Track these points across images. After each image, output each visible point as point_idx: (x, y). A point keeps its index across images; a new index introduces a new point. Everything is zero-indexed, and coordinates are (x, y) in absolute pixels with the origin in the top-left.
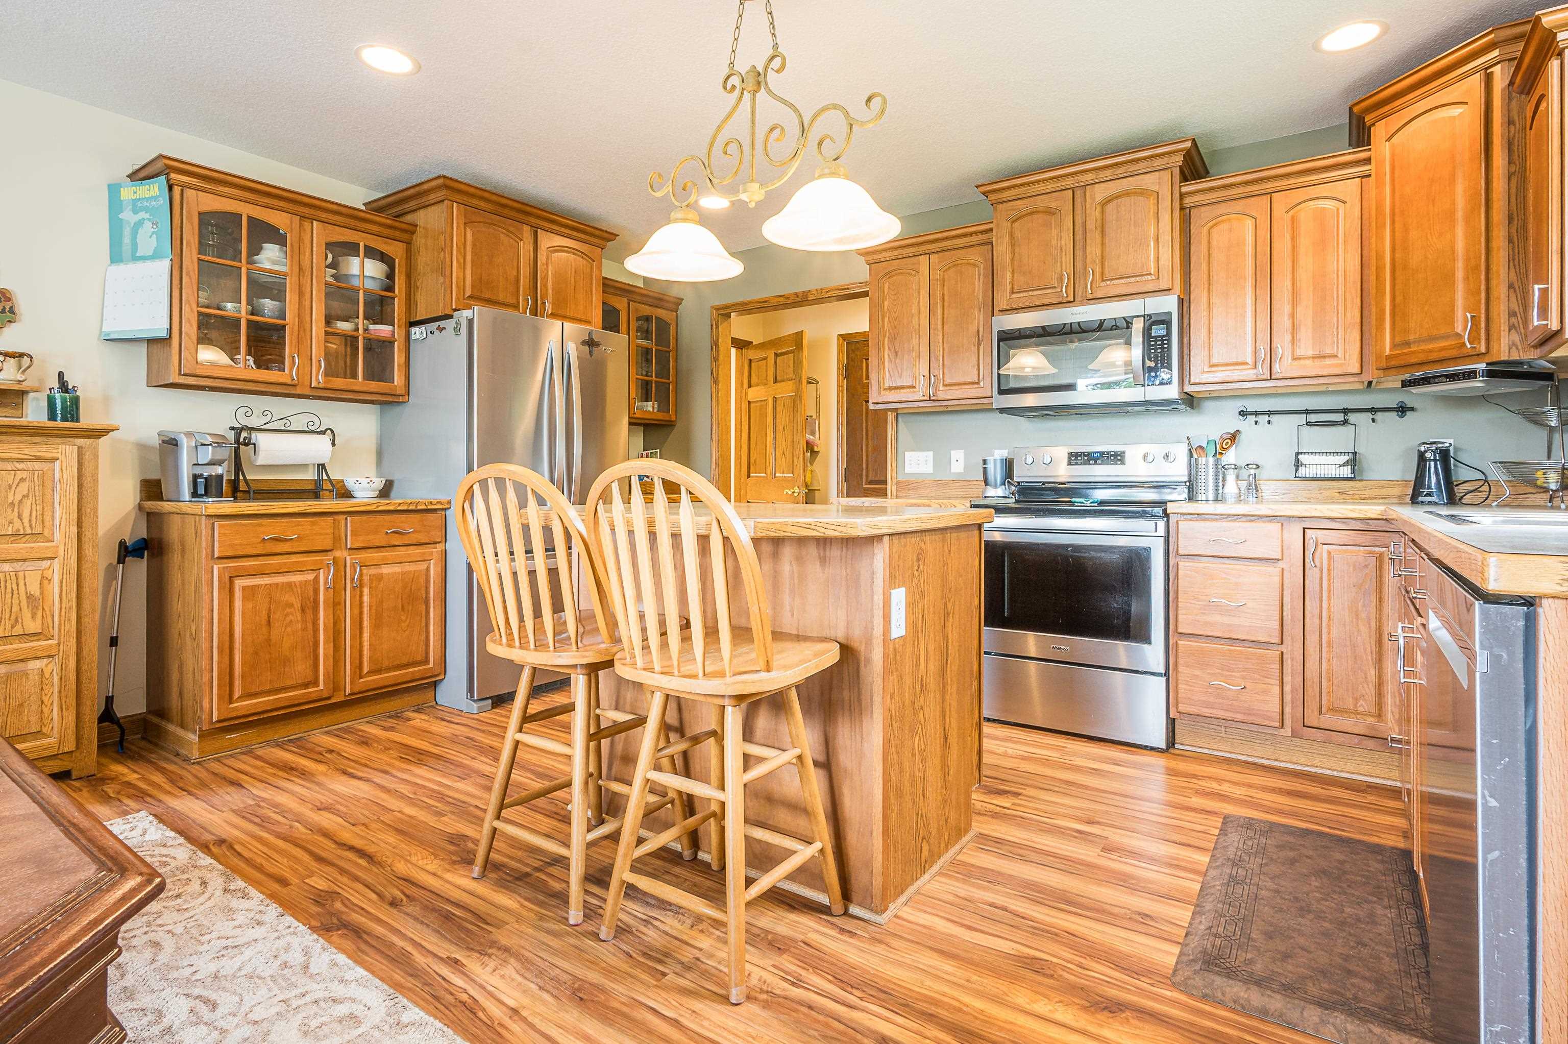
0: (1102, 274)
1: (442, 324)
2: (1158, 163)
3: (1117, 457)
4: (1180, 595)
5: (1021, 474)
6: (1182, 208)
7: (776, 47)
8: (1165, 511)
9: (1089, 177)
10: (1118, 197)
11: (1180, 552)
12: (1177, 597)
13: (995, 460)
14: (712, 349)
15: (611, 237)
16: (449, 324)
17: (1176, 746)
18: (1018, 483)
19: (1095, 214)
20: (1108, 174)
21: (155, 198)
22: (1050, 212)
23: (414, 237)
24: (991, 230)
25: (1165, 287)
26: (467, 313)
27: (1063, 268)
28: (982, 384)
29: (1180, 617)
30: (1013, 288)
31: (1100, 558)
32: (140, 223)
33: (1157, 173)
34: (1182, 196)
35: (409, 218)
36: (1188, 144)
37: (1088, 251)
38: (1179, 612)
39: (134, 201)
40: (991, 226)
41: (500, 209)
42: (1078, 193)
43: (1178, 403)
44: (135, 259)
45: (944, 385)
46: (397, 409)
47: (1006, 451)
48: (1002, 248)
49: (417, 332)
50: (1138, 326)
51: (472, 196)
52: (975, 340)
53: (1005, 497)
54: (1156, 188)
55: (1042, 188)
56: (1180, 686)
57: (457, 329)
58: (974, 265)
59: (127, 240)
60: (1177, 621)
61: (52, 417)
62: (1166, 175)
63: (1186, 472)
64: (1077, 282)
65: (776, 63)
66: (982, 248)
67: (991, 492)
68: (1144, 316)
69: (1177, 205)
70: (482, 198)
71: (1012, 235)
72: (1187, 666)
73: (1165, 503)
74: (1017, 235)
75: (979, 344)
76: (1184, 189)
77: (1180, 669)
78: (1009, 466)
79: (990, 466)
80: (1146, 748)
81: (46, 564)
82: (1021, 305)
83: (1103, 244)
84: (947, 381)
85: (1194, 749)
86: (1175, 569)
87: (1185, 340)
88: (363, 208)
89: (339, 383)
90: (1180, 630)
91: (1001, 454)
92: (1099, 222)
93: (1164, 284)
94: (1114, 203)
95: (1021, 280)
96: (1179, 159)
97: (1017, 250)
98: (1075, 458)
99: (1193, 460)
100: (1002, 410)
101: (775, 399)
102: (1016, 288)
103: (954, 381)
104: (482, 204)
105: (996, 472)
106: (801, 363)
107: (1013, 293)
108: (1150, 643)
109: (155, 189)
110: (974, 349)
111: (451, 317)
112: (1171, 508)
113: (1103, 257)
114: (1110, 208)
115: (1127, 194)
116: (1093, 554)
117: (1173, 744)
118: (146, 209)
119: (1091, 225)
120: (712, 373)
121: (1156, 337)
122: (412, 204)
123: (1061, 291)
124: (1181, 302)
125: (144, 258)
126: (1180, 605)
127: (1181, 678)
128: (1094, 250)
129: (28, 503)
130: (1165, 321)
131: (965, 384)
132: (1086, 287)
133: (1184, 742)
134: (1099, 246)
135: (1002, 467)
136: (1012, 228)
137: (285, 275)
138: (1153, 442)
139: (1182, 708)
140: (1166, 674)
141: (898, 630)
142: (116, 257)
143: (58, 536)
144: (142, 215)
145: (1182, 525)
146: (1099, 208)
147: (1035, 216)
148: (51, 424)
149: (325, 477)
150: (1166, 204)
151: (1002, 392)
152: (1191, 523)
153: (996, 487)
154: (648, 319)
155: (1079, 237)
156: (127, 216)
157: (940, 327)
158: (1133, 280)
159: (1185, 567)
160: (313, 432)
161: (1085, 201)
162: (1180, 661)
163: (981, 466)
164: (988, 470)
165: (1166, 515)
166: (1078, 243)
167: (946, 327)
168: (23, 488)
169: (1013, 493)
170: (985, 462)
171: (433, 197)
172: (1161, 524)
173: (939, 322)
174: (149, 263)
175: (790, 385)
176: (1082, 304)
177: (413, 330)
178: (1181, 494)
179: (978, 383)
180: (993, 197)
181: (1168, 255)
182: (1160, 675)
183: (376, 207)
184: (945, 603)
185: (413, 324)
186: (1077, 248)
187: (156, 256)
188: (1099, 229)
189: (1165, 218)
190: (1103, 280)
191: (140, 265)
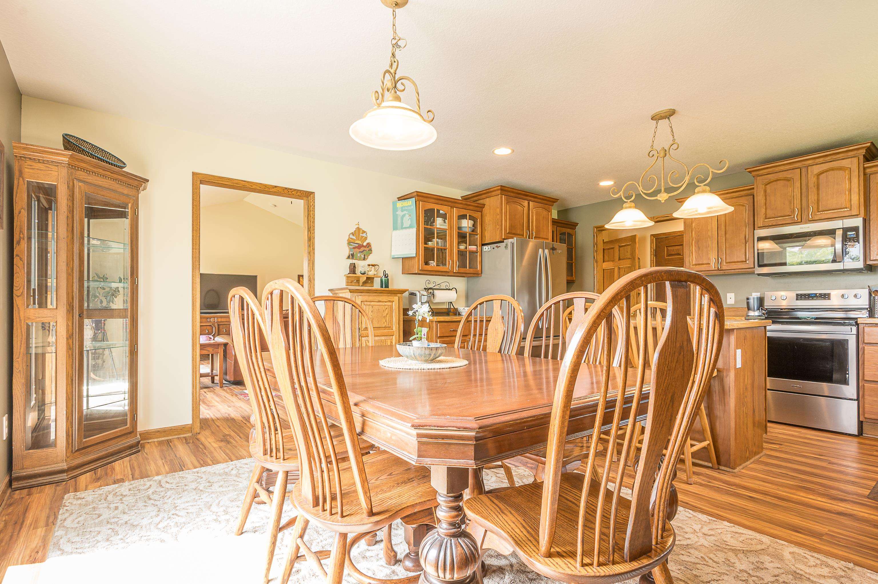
0: (818, 208)
1: (498, 245)
2: (850, 154)
3: (826, 296)
4: (865, 362)
5: (768, 304)
6: (865, 174)
7: (674, 140)
8: (856, 322)
9: (810, 162)
10: (827, 171)
11: (865, 342)
12: (864, 363)
13: (754, 298)
14: (594, 246)
15: (556, 201)
16: (502, 245)
17: (864, 435)
18: (767, 309)
19: (813, 180)
20: (821, 160)
21: (410, 206)
22: (787, 180)
23: (484, 209)
24: (753, 188)
25: (855, 214)
26: (510, 240)
27: (795, 206)
28: (747, 262)
29: (865, 372)
30: (766, 216)
31: (818, 344)
32: (404, 216)
33: (850, 159)
34: (865, 169)
35: (481, 202)
36: (869, 144)
37: (810, 197)
38: (865, 370)
39: (402, 207)
40: (753, 187)
41: (517, 195)
42: (803, 170)
43: (863, 270)
44: (402, 228)
45: (726, 263)
46: (476, 279)
47: (759, 293)
48: (760, 198)
49: (486, 248)
50: (839, 233)
51: (509, 191)
52: (744, 241)
53: (759, 316)
54: (850, 166)
55: (782, 168)
56: (866, 405)
57: (506, 247)
58: (743, 206)
59: (399, 221)
60: (864, 374)
61: (382, 287)
62: (855, 160)
63: (867, 303)
64: (803, 213)
65: (674, 147)
66: (748, 197)
67: (751, 313)
68: (843, 228)
69: (862, 174)
70: (513, 192)
71: (765, 191)
72: (870, 396)
73: (857, 319)
74: (768, 191)
75: (746, 243)
76: (865, 166)
77: (866, 397)
78: (761, 301)
79: (751, 301)
80: (846, 434)
81: (391, 337)
82: (770, 225)
83: (818, 194)
84: (728, 261)
85: (874, 436)
86: (862, 350)
87: (867, 238)
88: (461, 199)
89: (462, 270)
90: (865, 379)
91: (755, 295)
92: (816, 183)
93: (854, 212)
94: (825, 174)
95: (770, 213)
96: (863, 151)
97: (768, 198)
98: (800, 297)
99: (872, 298)
100: (759, 275)
101: (619, 268)
102: (768, 216)
103: (732, 261)
104: (512, 194)
105: (754, 303)
106: (635, 250)
107: (766, 219)
108: (848, 385)
109: (411, 203)
110: (744, 245)
111: (503, 242)
112: (859, 321)
113: (818, 200)
114: (822, 177)
115: (832, 169)
116: (815, 342)
117: (862, 434)
118: (406, 210)
119: (811, 185)
120: (594, 258)
121: (849, 238)
122: (484, 196)
123: (794, 217)
124: (865, 220)
125: (406, 228)
126: (865, 367)
127: (866, 401)
128: (812, 197)
129: (388, 316)
130: (856, 229)
131: (738, 262)
132: (808, 215)
133: (868, 432)
134: (816, 195)
135: (757, 302)
136: (765, 188)
137: (447, 229)
138: (846, 288)
139: (866, 416)
140: (858, 399)
141: (739, 365)
142: (395, 228)
143: (394, 328)
144: (405, 212)
145: (867, 329)
146: (816, 177)
147: (779, 182)
148: (382, 289)
149: (452, 307)
150: (855, 173)
151: (760, 266)
152: (872, 328)
153: (754, 311)
154: (564, 234)
155: (804, 190)
156: (400, 213)
157: (724, 235)
158: (836, 211)
159: (868, 349)
160: (447, 289)
161: (808, 174)
162: (866, 393)
163: (746, 301)
164: (750, 304)
165: (857, 324)
166: (804, 193)
167: (727, 236)
168: (386, 312)
169: (763, 314)
170: (748, 299)
171: (493, 193)
172: (854, 329)
173: (723, 233)
174: (408, 230)
175: (629, 261)
176: (806, 223)
177: (484, 247)
178: (865, 314)
179: (746, 261)
180: (754, 173)
181: (856, 198)
182: (855, 400)
183: (465, 198)
184: (753, 357)
185: (483, 245)
186: (803, 196)
187: (410, 227)
188: (816, 187)
189: (855, 181)
190: (818, 212)
191: (404, 231)
